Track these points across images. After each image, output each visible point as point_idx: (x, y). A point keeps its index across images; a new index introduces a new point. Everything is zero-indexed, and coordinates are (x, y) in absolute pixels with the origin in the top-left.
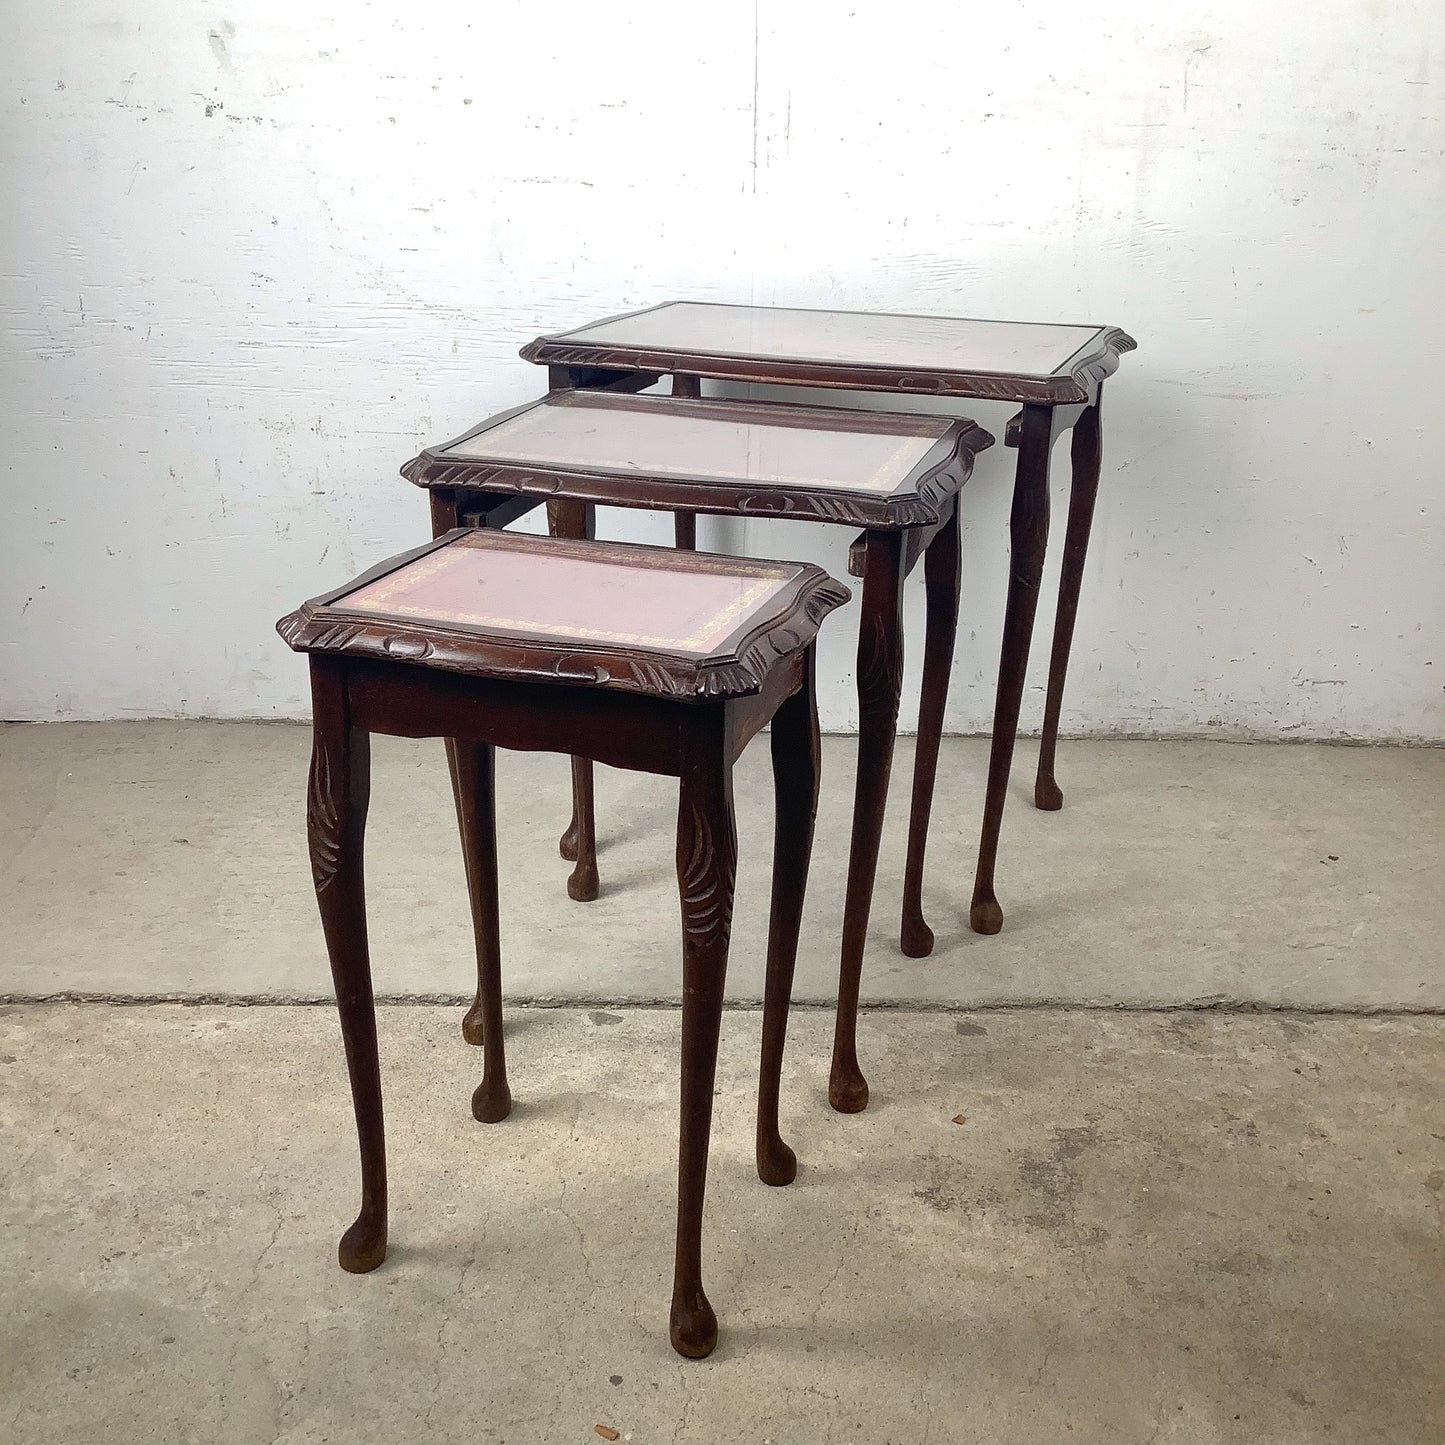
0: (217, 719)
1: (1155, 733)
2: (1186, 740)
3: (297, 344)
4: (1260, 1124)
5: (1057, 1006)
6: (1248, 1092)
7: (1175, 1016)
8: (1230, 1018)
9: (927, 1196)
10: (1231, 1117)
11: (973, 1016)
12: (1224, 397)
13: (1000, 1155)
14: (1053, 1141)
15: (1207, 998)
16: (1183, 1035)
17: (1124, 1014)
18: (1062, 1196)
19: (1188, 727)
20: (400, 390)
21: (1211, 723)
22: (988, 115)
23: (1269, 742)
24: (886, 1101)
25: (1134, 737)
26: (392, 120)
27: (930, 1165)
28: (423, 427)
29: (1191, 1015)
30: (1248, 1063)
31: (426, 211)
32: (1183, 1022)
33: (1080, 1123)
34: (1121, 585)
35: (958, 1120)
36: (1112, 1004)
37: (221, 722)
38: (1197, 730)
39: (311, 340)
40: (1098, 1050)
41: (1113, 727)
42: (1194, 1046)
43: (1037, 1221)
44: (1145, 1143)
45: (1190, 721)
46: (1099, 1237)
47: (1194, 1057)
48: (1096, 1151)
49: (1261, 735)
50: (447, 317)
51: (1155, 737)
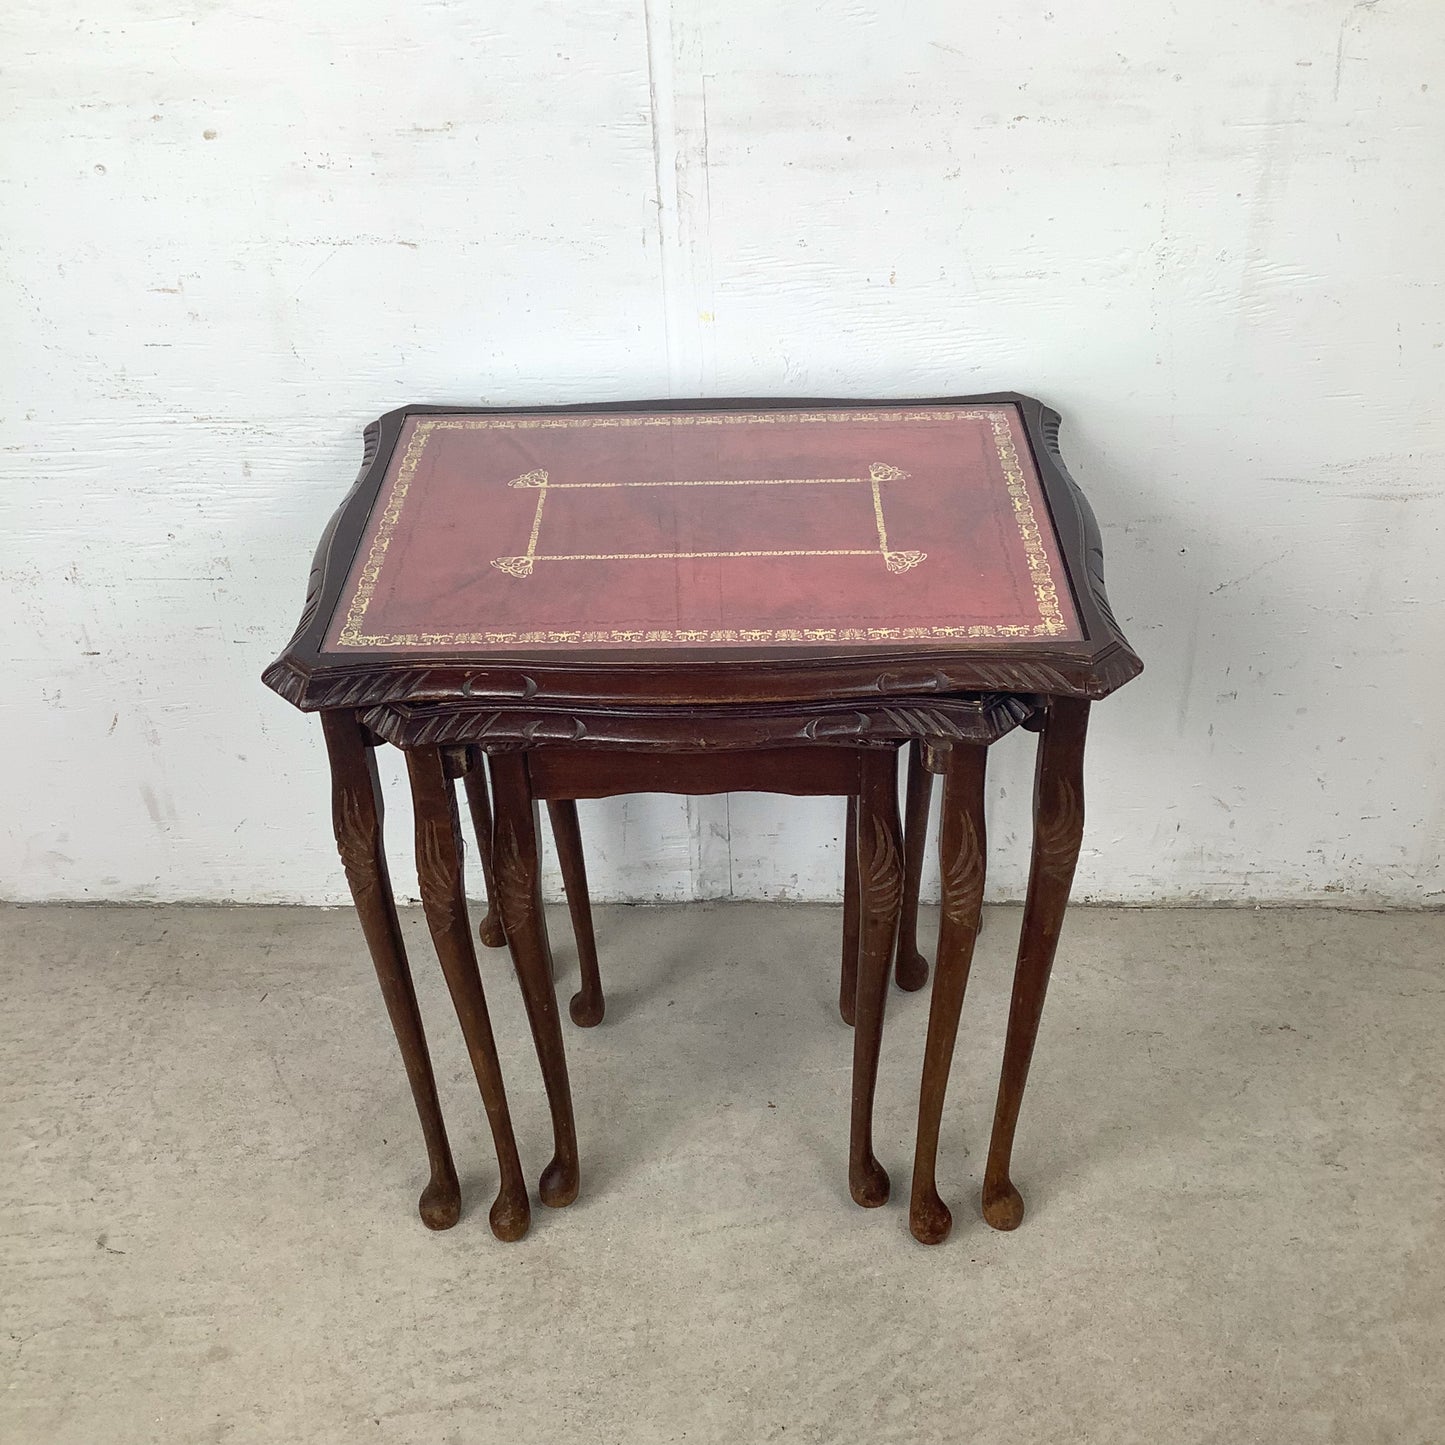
0: (18, 903)
1: (1252, 901)
2: (1293, 908)
3: (23, 474)
12: (1374, 497)
19: (1297, 893)
20: (180, 526)
21: (1328, 889)
22: (1019, 118)
23: (1407, 910)
25: (1224, 906)
26: (101, 167)
28: (219, 571)
31: (172, 291)
34: (1211, 733)
37: (22, 906)
38: (1309, 896)
39: (42, 468)
41: (1193, 894)
45: (1300, 886)
49: (1397, 901)
50: (228, 431)
51: (1250, 906)
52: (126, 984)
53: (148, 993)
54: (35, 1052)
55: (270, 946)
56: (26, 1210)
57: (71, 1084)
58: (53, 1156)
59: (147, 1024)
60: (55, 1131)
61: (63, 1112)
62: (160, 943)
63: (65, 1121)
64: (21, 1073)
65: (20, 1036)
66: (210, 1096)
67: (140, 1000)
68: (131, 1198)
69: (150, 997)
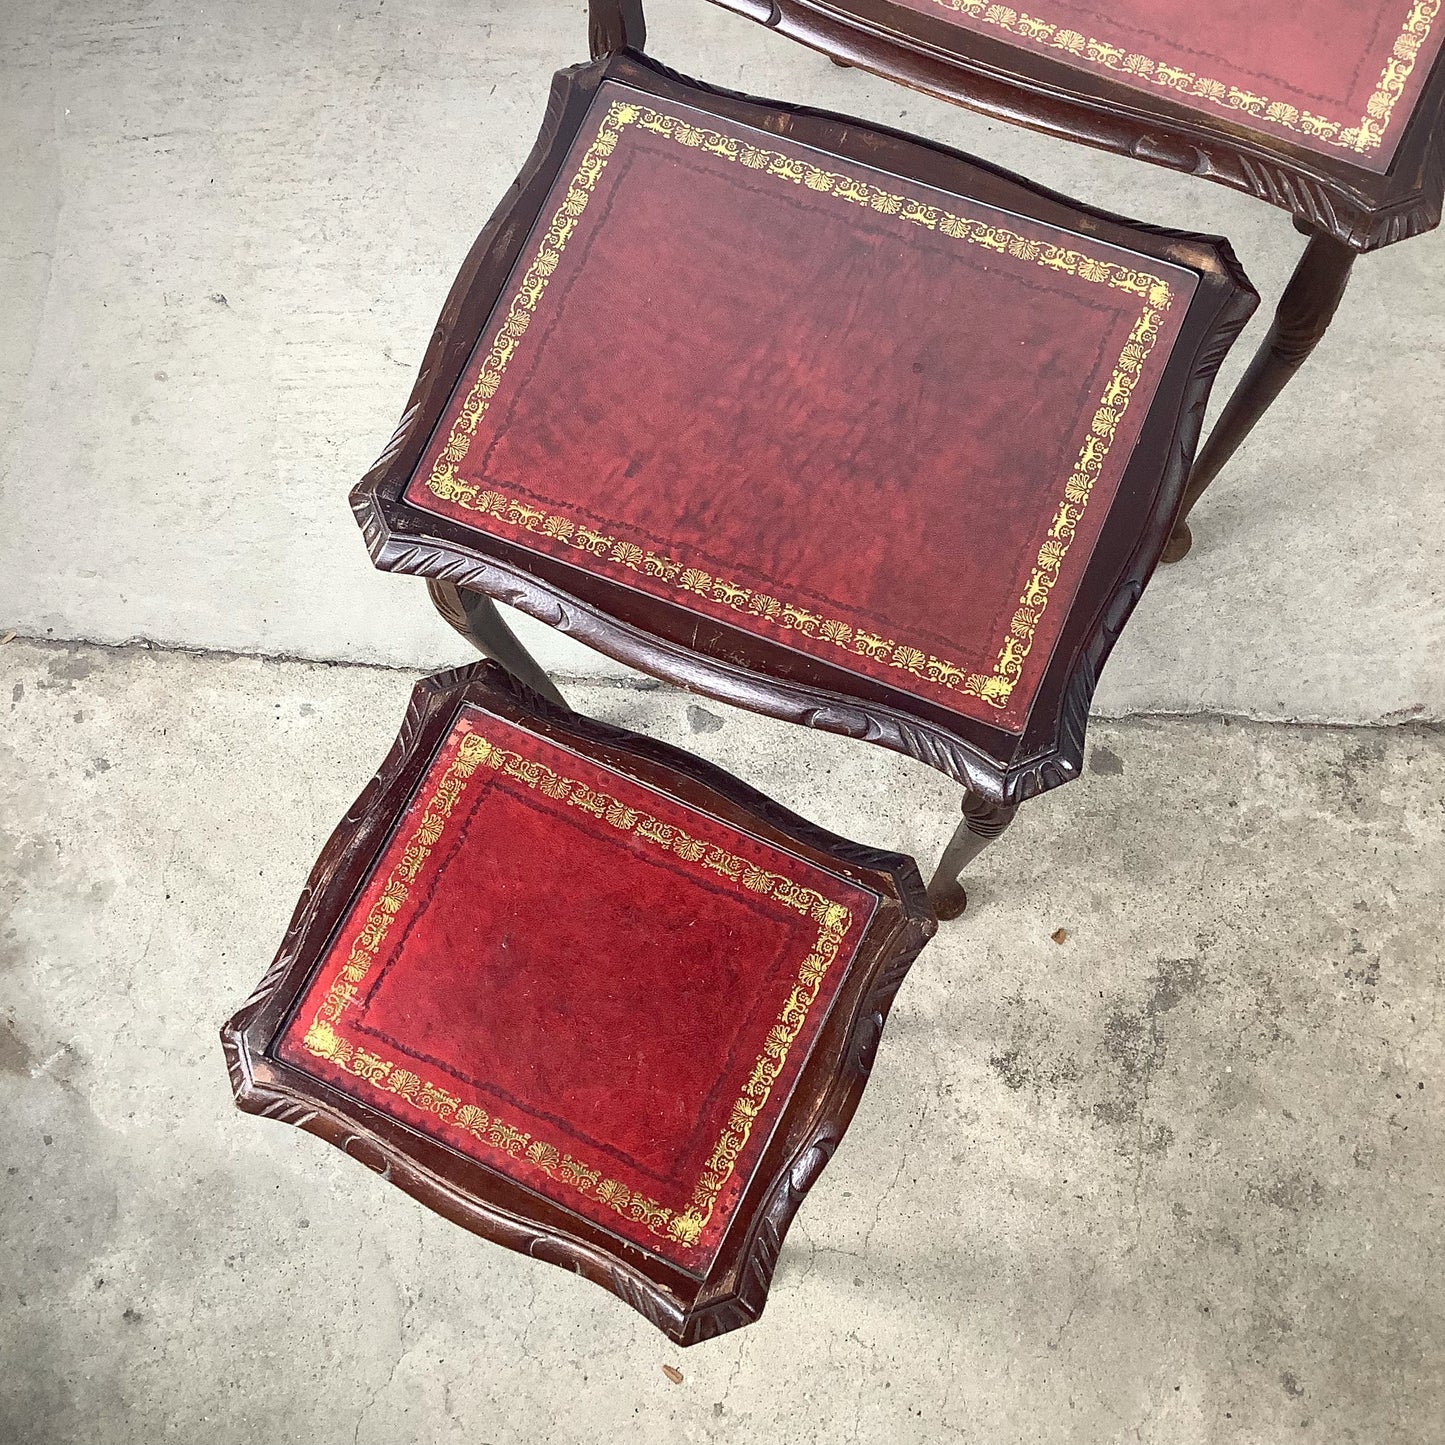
4: (1387, 962)
5: (1217, 717)
6: (1392, 899)
7: (1352, 742)
8: (1418, 745)
9: (1001, 1064)
10: (1358, 948)
11: (1113, 733)
13: (1090, 1001)
14: (1151, 980)
15: (1400, 713)
16: (1350, 781)
17: (1292, 733)
18: (1140, 1073)
24: (989, 897)
27: (1015, 1015)
29: (1373, 738)
30: (1408, 839)
32: (1359, 757)
33: (1187, 950)
35: (1059, 936)
36: (1282, 720)
40: (1243, 808)
42: (1356, 804)
43: (1108, 1113)
44: (1249, 990)
46: (1163, 1140)
47: (1351, 825)
48: (1193, 1001)
52: (355, 67)
53: (378, 79)
54: (283, 144)
55: (490, 25)
56: (313, 318)
57: (325, 182)
58: (325, 262)
59: (384, 116)
60: (321, 237)
61: (324, 214)
62: (379, 16)
63: (328, 224)
64: (275, 168)
65: (264, 125)
66: (459, 203)
67: (372, 88)
68: (405, 310)
69: (381, 83)
